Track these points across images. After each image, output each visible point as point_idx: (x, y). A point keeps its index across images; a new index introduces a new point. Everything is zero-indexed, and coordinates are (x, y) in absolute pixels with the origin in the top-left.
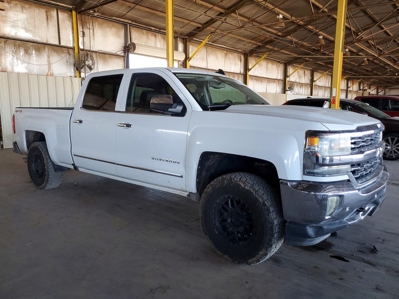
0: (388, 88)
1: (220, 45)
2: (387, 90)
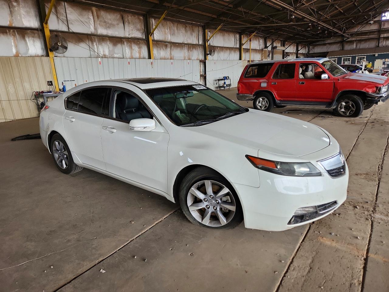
0: (311, 45)
2: (311, 47)
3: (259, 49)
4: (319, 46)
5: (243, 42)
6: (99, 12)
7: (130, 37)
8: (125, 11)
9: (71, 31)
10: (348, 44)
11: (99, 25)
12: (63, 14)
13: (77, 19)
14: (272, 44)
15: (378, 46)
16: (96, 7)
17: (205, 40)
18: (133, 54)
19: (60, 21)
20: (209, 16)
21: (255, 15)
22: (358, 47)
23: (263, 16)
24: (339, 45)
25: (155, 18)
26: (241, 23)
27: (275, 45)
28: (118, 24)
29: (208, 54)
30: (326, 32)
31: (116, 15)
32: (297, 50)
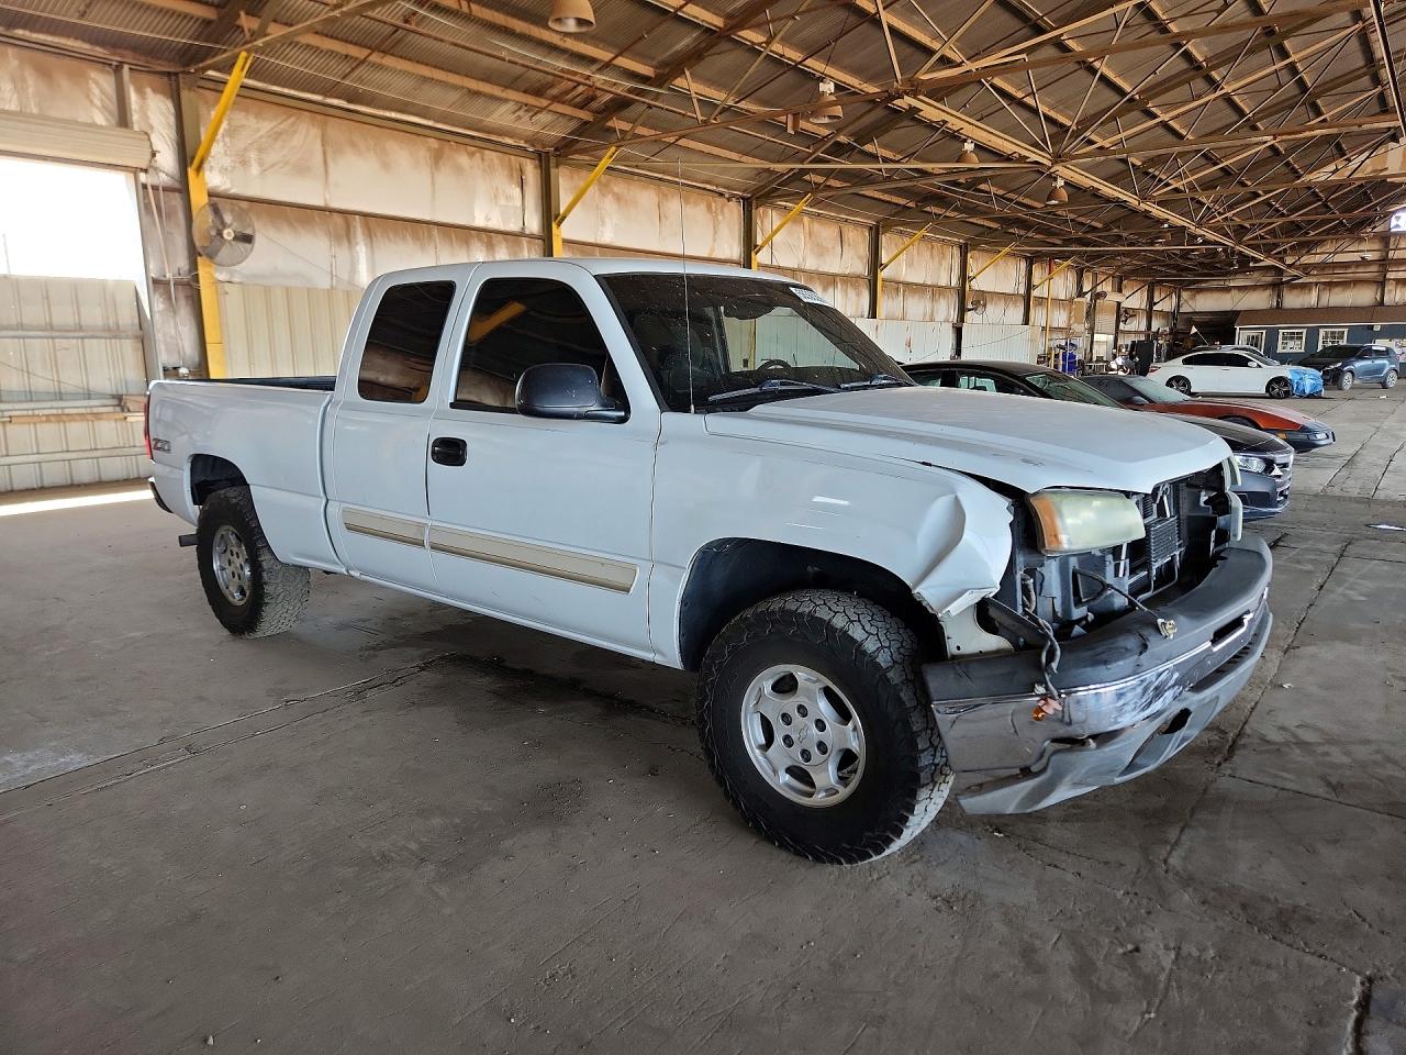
0: (1188, 289)
1: (393, 115)
2: (1185, 294)
3: (1063, 298)
4: (1209, 295)
5: (1036, 281)
6: (812, 226)
7: (848, 272)
8: (846, 220)
9: (775, 262)
10: (1295, 292)
11: (809, 250)
14: (1094, 288)
15: (1381, 303)
16: (808, 217)
17: (964, 277)
22: (1324, 302)
24: (1268, 292)
27: (1099, 289)
28: (834, 247)
29: (970, 310)
31: (833, 229)
32: (1151, 303)
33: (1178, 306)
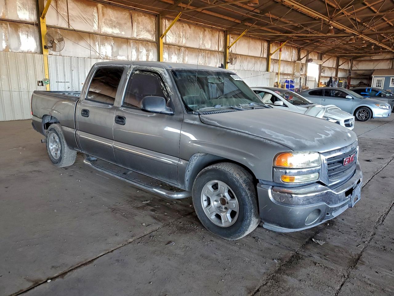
3: (290, 60)
4: (364, 63)
5: (271, 52)
6: (105, 9)
7: (138, 38)
8: (135, 9)
9: (71, 28)
11: (103, 24)
12: (64, 9)
13: (80, 15)
14: (307, 55)
16: (103, 4)
17: (226, 47)
18: (139, 57)
19: (59, 16)
20: (232, 21)
21: (286, 23)
23: (296, 25)
25: (169, 19)
26: (270, 30)
27: (310, 57)
28: (126, 24)
29: (228, 63)
30: (373, 47)
31: (124, 13)
32: (338, 65)
33: (352, 67)
